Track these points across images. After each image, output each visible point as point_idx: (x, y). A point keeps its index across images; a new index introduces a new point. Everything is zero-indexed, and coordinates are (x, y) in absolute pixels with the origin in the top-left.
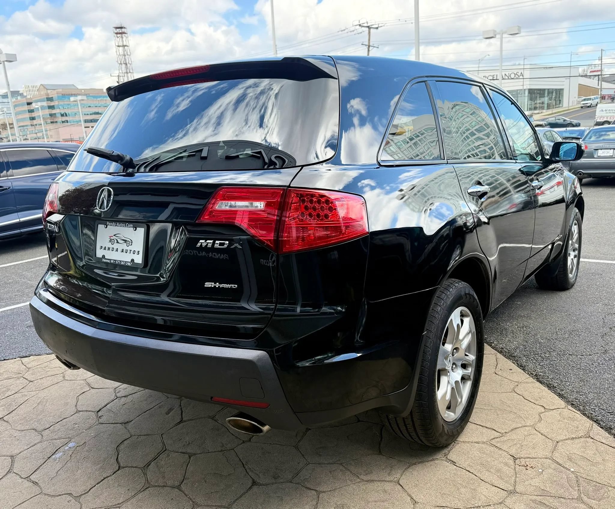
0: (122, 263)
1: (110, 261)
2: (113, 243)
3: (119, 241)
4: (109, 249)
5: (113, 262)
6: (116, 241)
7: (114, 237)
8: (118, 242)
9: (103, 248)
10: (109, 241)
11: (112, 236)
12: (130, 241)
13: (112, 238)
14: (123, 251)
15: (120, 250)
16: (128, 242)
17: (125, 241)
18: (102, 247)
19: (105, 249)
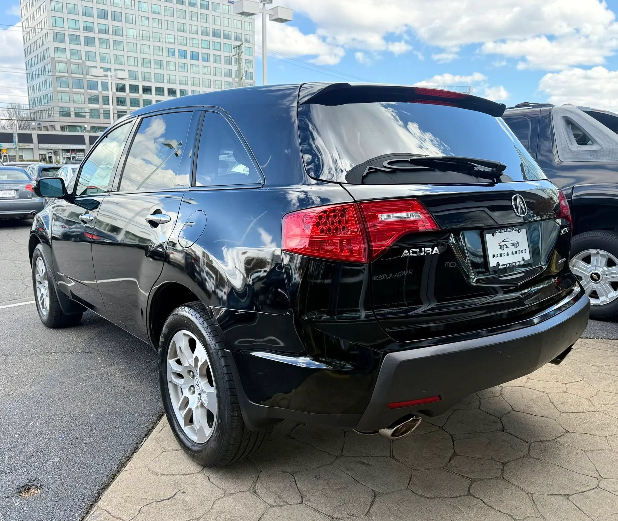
0: (517, 264)
1: (506, 266)
2: (503, 249)
3: (508, 245)
4: (501, 255)
5: (509, 265)
6: (505, 246)
7: (503, 243)
8: (507, 247)
9: (496, 256)
10: (499, 248)
11: (501, 243)
12: (517, 243)
13: (501, 244)
14: (513, 254)
15: (510, 254)
16: (516, 244)
17: (513, 244)
18: (494, 255)
19: (497, 256)
